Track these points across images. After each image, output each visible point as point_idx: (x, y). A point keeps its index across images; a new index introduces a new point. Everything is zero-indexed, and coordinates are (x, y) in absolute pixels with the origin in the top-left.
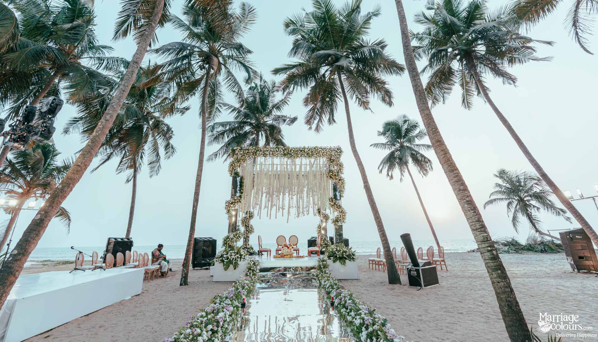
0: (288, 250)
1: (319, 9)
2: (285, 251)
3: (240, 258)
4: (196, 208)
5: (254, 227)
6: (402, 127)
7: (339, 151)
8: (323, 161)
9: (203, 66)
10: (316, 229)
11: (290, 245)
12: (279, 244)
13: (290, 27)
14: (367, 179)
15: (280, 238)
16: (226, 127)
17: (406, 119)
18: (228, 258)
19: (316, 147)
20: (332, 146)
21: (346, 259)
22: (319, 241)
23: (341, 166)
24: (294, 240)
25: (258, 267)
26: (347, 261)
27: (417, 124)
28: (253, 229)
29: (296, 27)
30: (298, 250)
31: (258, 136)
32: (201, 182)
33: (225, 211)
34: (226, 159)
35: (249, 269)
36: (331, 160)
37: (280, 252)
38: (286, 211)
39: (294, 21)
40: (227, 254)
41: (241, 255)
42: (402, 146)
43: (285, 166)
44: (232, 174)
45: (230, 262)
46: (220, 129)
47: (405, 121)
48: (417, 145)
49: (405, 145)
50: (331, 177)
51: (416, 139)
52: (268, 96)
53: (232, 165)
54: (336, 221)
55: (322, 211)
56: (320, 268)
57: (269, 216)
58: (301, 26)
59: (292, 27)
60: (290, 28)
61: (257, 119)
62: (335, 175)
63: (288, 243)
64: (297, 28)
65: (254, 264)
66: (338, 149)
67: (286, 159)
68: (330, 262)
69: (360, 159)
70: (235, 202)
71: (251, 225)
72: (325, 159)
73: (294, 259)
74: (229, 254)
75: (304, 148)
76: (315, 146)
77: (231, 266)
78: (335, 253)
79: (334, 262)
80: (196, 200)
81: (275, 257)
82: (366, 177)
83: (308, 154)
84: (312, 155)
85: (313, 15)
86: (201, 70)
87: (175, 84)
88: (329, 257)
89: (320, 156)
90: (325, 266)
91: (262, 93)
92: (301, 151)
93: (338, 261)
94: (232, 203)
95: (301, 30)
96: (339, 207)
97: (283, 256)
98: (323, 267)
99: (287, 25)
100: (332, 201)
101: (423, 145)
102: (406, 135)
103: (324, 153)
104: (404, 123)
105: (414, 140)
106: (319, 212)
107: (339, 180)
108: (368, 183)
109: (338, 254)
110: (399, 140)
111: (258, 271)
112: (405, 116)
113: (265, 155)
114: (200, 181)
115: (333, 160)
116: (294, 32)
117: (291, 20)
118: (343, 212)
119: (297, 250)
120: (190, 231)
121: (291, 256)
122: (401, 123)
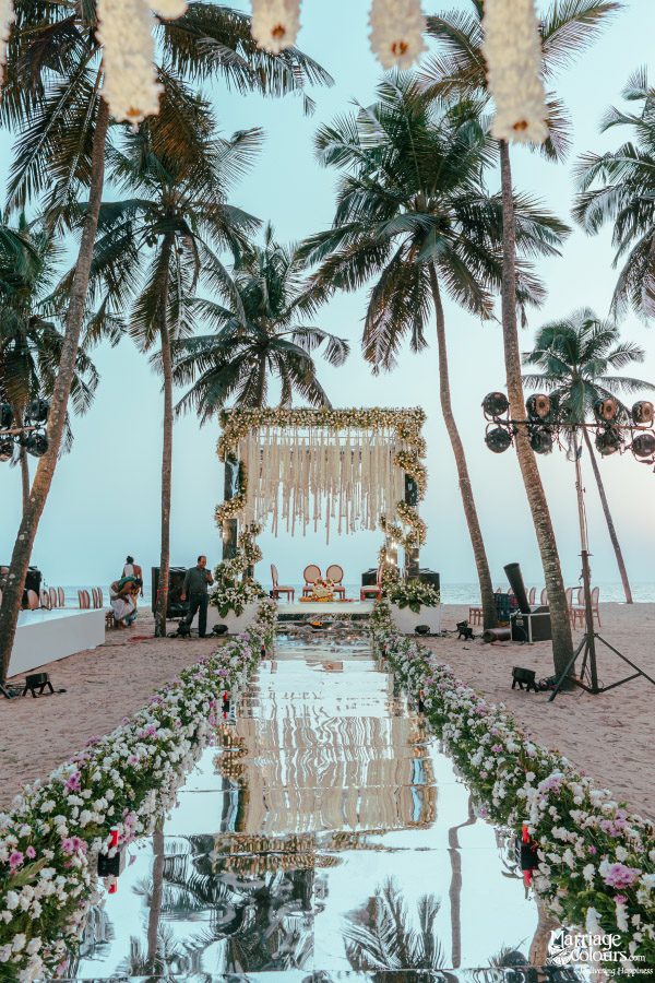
0: (324, 589)
1: (391, 100)
2: (320, 591)
3: (246, 599)
4: (168, 518)
5: (262, 549)
6: (580, 337)
7: (419, 416)
8: (389, 433)
9: (154, 237)
10: (377, 555)
11: (329, 581)
12: (309, 579)
13: (327, 144)
14: (466, 470)
15: (311, 569)
16: (196, 350)
17: (591, 318)
18: (225, 599)
19: (377, 408)
20: (407, 407)
21: (421, 603)
22: (380, 575)
23: (421, 444)
24: (335, 575)
25: (276, 613)
26: (422, 606)
27: (614, 330)
28: (261, 553)
29: (340, 146)
30: (344, 591)
31: (262, 366)
32: (172, 473)
33: (215, 523)
34: (204, 418)
35: (262, 615)
36: (403, 434)
37: (310, 594)
38: (321, 523)
39: (338, 133)
40: (224, 592)
41: (246, 595)
42: (577, 382)
43: (319, 440)
44: (223, 458)
45: (230, 605)
46: (185, 353)
47: (589, 324)
48: (609, 379)
49: (584, 378)
50: (402, 465)
51: (609, 364)
52: (283, 278)
53: (223, 442)
54: (410, 540)
55: (388, 522)
56: (375, 615)
57: (290, 530)
58: (352, 141)
59: (332, 145)
60: (328, 148)
61: (260, 329)
62: (409, 462)
63: (324, 578)
64: (344, 148)
65: (269, 607)
66: (416, 413)
67: (320, 430)
68: (394, 608)
69: (456, 431)
70: (232, 509)
71: (257, 547)
72: (392, 429)
73: (335, 603)
74: (227, 592)
75: (354, 410)
76: (373, 407)
77: (231, 612)
78: (403, 594)
79: (401, 607)
80: (166, 505)
81: (301, 600)
82: (465, 465)
83: (360, 421)
84: (369, 424)
85: (376, 112)
86: (150, 245)
87: (103, 281)
88: (393, 600)
89: (383, 426)
90: (385, 613)
91: (269, 272)
92: (349, 416)
93: (408, 607)
94: (227, 510)
95: (353, 151)
96: (414, 517)
97: (316, 599)
98: (381, 615)
99: (322, 143)
100: (403, 506)
101: (623, 380)
102: (588, 355)
103: (390, 420)
104: (585, 328)
105: (605, 366)
106: (384, 524)
107: (417, 470)
108: (467, 476)
109: (408, 596)
110: (572, 367)
111: (275, 619)
112: (588, 312)
113: (282, 424)
114: (169, 472)
115: (407, 434)
116: (336, 157)
117: (330, 130)
118: (420, 527)
119: (342, 591)
120: (162, 555)
121: (330, 599)
122: (578, 328)
